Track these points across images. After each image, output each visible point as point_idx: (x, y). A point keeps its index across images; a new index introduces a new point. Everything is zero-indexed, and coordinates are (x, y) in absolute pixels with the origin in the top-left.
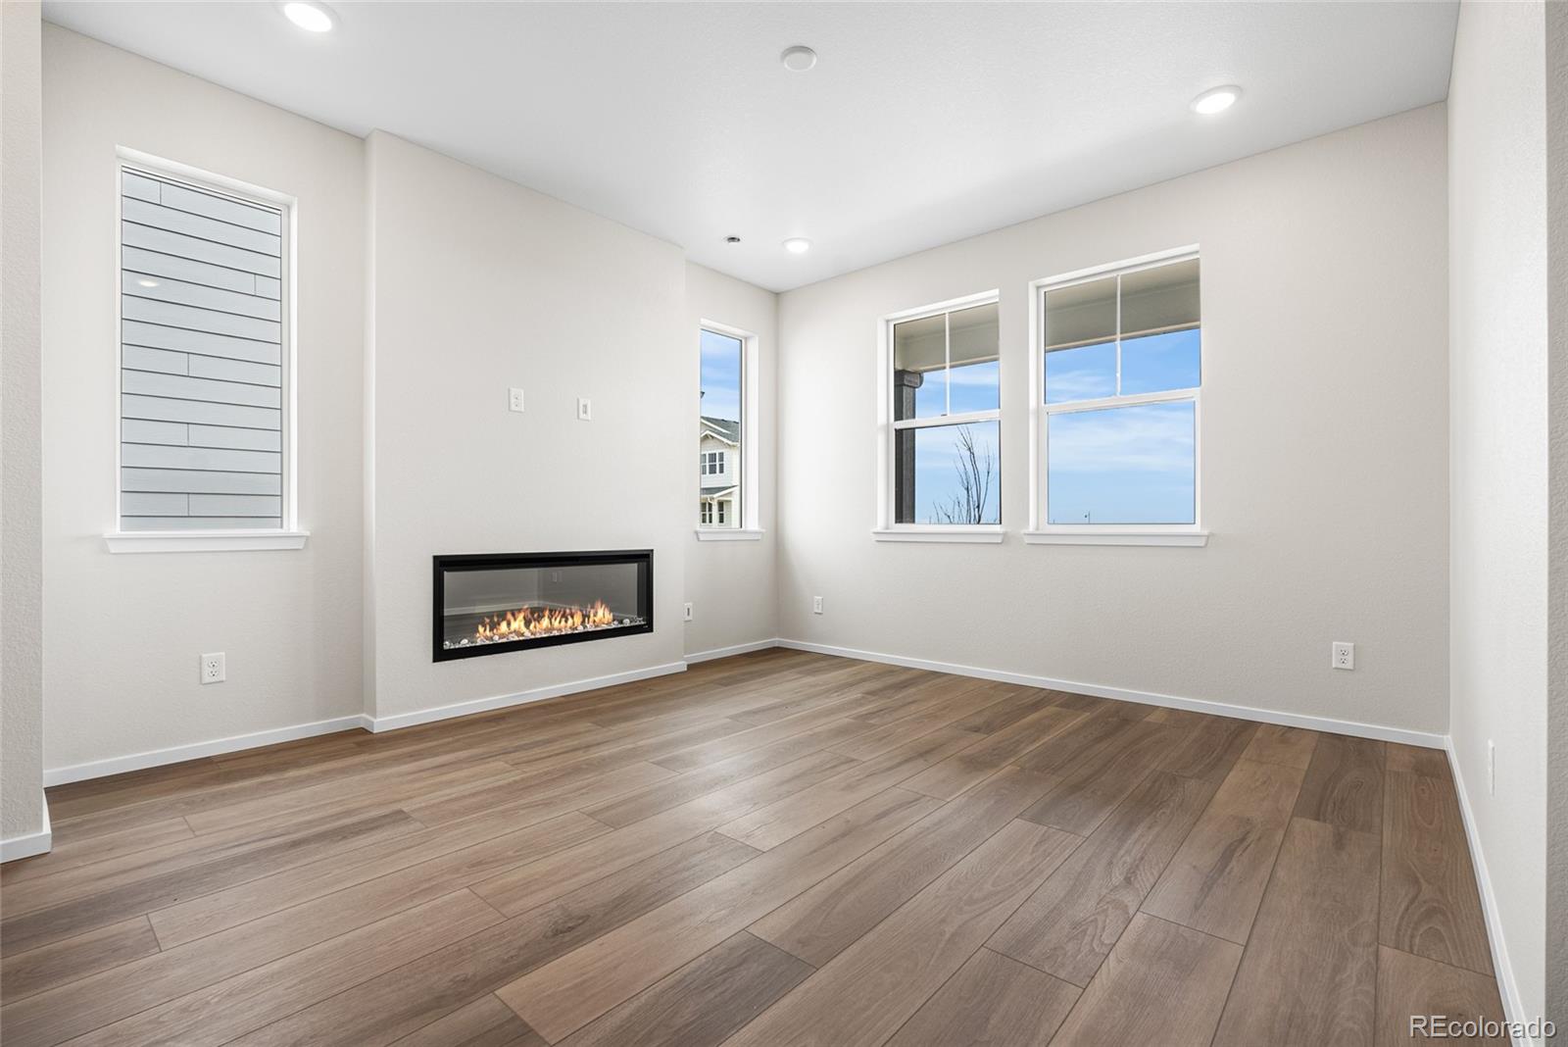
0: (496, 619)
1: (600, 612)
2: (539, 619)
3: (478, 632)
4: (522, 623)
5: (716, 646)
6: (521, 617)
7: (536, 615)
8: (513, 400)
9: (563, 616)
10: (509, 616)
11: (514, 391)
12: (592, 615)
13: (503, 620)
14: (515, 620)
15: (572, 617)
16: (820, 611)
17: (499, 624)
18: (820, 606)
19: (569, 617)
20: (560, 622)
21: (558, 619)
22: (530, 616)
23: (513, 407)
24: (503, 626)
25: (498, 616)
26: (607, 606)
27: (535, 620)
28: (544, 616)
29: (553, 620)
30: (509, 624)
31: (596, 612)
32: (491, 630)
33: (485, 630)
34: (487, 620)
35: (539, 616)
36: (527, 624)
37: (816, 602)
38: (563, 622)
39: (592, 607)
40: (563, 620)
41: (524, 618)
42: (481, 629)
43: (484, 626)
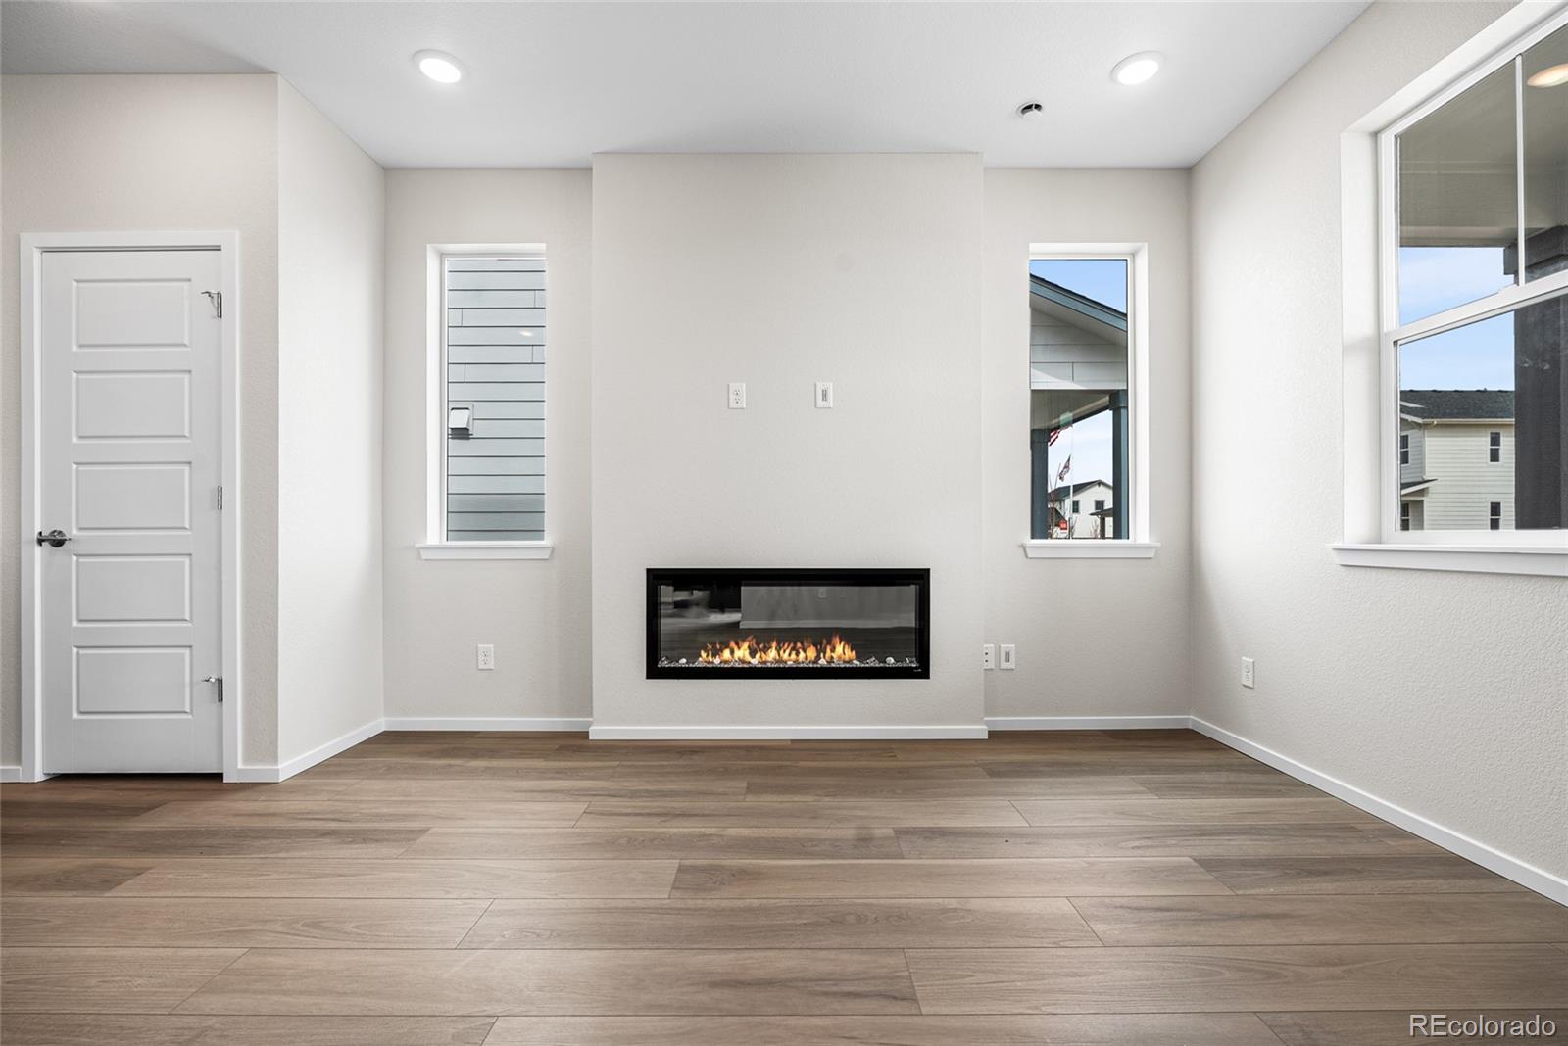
0: (718, 647)
1: (839, 649)
2: (765, 650)
3: (700, 656)
4: (747, 652)
5: (1059, 711)
6: (745, 646)
7: (761, 646)
8: (732, 397)
9: (793, 649)
10: (732, 644)
11: (733, 386)
12: (828, 651)
13: (726, 648)
14: (739, 648)
15: (805, 651)
16: (1250, 684)
17: (722, 652)
18: (1250, 675)
19: (800, 651)
20: (790, 655)
21: (787, 652)
22: (755, 646)
23: (733, 405)
24: (727, 654)
25: (720, 644)
26: (847, 643)
27: (761, 651)
28: (771, 648)
29: (781, 652)
30: (732, 652)
31: (834, 648)
32: (714, 656)
33: (707, 656)
34: (710, 647)
35: (765, 647)
36: (753, 654)
37: (1243, 666)
38: (793, 656)
39: (829, 643)
40: (794, 653)
41: (749, 647)
42: (703, 654)
43: (707, 651)
